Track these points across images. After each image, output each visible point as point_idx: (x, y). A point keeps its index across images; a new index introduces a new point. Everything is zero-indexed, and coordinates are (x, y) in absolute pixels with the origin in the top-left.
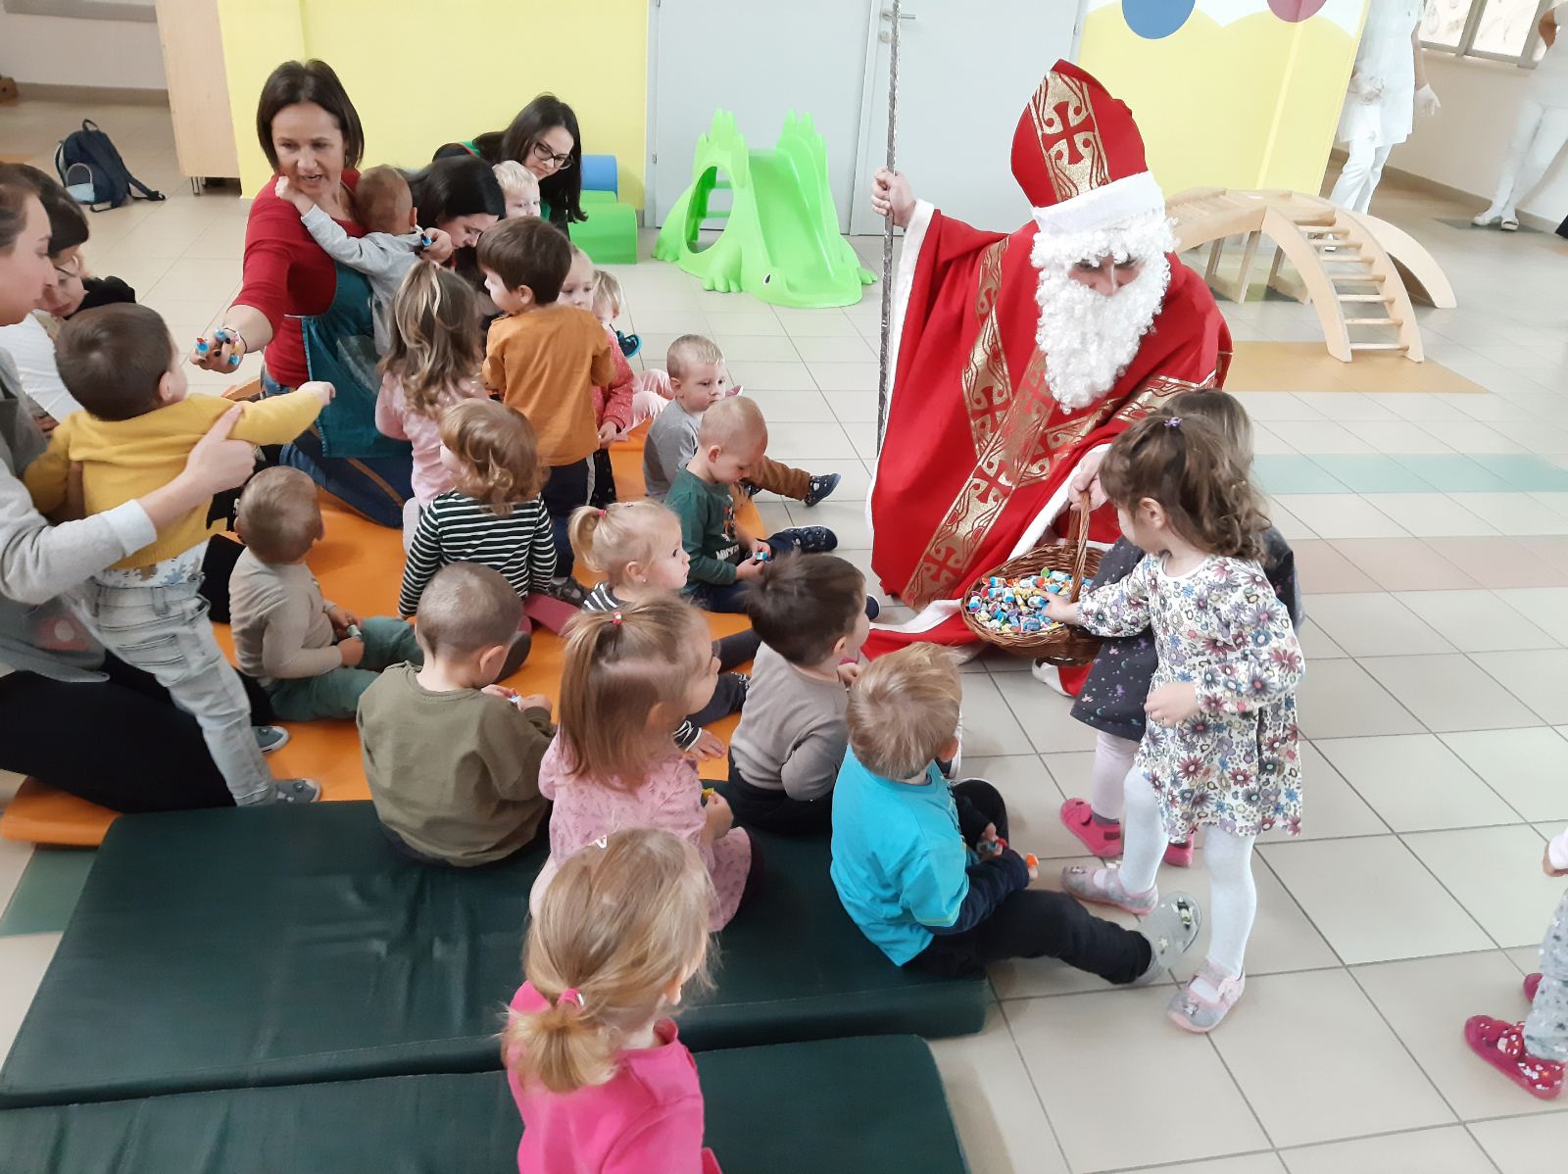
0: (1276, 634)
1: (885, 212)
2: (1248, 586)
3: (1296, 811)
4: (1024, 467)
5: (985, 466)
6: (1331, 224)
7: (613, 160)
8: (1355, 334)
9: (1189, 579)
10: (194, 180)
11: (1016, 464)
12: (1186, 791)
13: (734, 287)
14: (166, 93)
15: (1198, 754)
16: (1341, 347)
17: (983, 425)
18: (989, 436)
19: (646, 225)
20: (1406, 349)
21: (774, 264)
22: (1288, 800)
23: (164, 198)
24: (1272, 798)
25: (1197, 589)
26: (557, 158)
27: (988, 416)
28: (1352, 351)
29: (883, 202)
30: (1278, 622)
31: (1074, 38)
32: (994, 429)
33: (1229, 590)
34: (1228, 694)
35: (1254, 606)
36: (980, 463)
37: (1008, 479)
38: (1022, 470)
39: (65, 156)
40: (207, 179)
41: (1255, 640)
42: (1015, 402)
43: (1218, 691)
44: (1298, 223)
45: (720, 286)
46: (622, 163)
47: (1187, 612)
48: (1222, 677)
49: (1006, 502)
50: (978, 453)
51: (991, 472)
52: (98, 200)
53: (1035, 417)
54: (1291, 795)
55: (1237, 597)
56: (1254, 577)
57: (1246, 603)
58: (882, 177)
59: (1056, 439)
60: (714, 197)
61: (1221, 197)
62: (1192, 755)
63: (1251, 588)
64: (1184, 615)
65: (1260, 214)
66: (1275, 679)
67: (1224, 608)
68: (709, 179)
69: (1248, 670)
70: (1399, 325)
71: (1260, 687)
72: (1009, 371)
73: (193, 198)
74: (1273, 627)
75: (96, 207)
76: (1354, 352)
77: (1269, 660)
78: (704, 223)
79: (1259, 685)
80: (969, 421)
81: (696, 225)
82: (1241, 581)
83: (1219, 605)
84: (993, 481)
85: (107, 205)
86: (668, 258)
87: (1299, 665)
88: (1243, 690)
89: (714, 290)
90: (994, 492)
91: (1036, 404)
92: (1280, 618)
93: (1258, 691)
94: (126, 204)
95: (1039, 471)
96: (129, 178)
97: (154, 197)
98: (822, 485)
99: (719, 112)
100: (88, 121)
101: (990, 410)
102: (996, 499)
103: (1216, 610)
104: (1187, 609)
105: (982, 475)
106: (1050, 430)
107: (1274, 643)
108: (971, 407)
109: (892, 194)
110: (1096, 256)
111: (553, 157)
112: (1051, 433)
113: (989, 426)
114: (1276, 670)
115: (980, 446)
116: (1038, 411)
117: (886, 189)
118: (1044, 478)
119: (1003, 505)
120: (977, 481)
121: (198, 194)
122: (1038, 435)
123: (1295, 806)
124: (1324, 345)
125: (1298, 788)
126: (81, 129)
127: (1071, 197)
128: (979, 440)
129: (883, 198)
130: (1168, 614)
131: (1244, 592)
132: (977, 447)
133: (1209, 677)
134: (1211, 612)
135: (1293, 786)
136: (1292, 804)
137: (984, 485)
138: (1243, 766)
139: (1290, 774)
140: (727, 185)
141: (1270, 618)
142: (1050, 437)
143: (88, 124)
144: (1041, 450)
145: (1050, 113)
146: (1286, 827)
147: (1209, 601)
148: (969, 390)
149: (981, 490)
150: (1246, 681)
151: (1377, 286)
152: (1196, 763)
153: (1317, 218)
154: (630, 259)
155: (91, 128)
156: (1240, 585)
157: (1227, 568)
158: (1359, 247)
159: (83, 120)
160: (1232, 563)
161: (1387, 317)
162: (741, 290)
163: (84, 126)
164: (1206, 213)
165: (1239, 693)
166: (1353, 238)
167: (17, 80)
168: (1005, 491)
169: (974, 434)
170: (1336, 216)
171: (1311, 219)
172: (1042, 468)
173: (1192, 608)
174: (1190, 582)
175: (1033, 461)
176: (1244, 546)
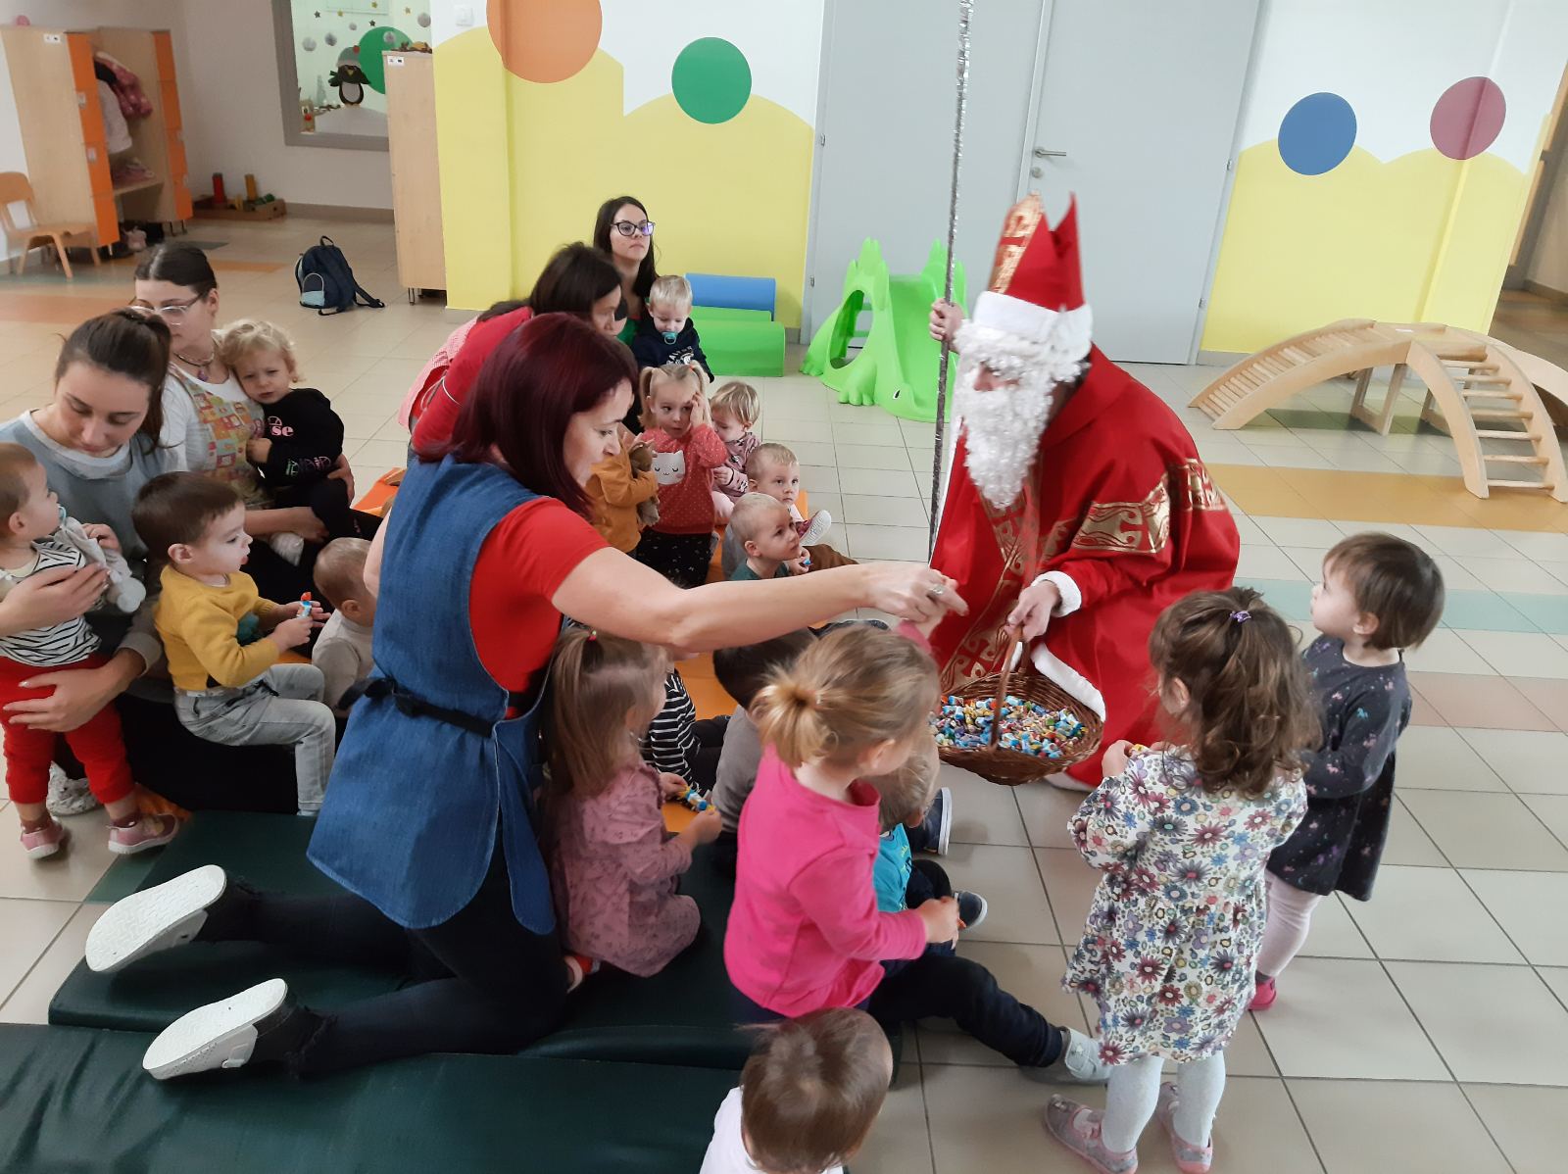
1: (941, 337)
6: (1482, 359)
7: (773, 283)
8: (1492, 471)
10: (411, 291)
13: (866, 401)
14: (391, 212)
16: (1478, 483)
19: (801, 342)
20: (1552, 489)
21: (906, 379)
23: (383, 306)
27: (1009, 522)
28: (1489, 487)
29: (940, 329)
31: (1227, 174)
36: (1008, 565)
39: (303, 267)
40: (423, 290)
44: (1442, 357)
45: (854, 400)
46: (781, 285)
52: (326, 306)
58: (939, 307)
60: (861, 317)
61: (1369, 329)
65: (1405, 347)
68: (857, 301)
70: (1545, 464)
73: (409, 306)
75: (324, 311)
76: (1492, 489)
78: (851, 342)
81: (845, 343)
85: (334, 310)
86: (813, 373)
89: (848, 402)
94: (351, 310)
96: (356, 288)
97: (375, 304)
99: (868, 240)
100: (324, 237)
109: (946, 322)
115: (1006, 551)
117: (942, 317)
120: (1006, 582)
121: (413, 303)
124: (1462, 480)
126: (319, 244)
129: (939, 325)
132: (1002, 550)
140: (870, 308)
143: (324, 240)
151: (1525, 424)
153: (1464, 353)
154: (777, 372)
155: (327, 243)
158: (1508, 383)
159: (320, 237)
161: (1533, 454)
162: (873, 404)
163: (322, 242)
164: (1348, 345)
166: (1503, 375)
167: (287, 201)
169: (998, 540)
170: (1487, 352)
171: (1460, 354)
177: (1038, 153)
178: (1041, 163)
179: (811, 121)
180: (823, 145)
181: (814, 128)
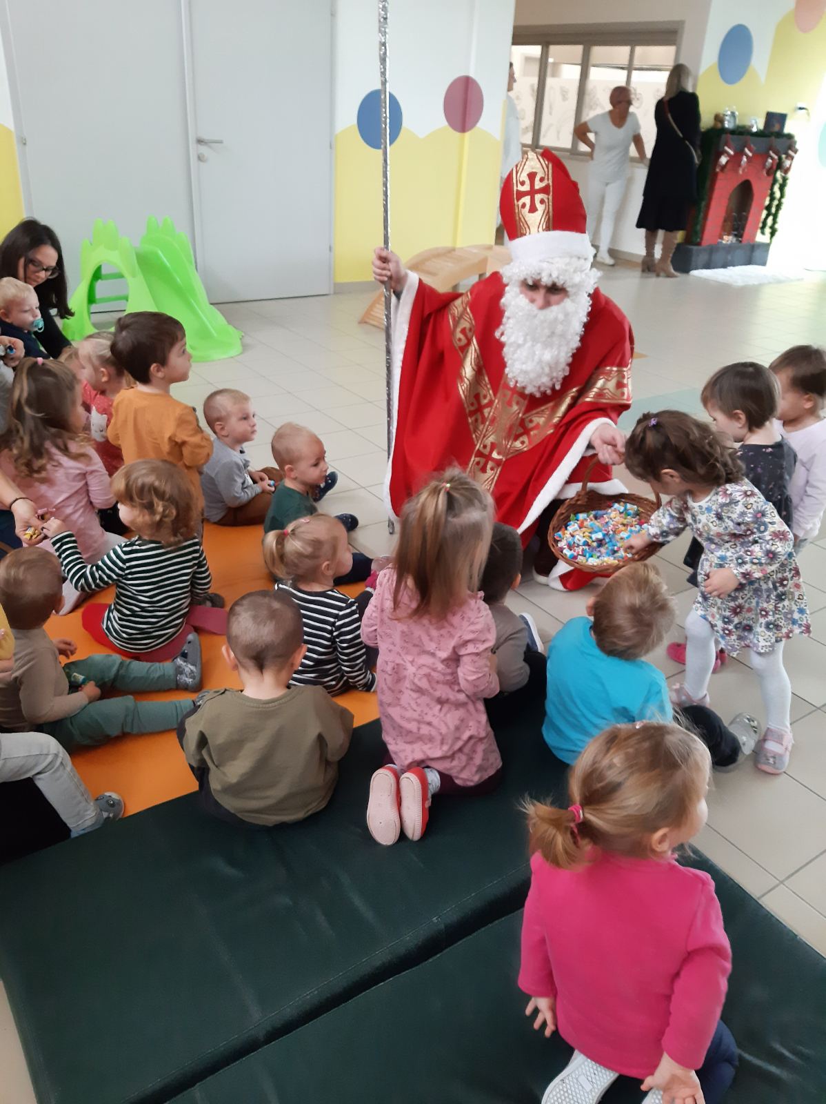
0: (770, 523)
1: (385, 279)
2: (744, 500)
3: (807, 620)
4: (510, 444)
5: (481, 449)
9: (707, 502)
11: (504, 442)
12: (738, 624)
15: (740, 601)
17: (476, 420)
18: (481, 427)
22: (800, 615)
24: (789, 616)
25: (714, 507)
26: (46, 270)
27: (479, 413)
29: (384, 272)
30: (769, 516)
31: (330, 151)
32: (483, 422)
33: (733, 505)
34: (754, 567)
35: (751, 511)
36: (477, 447)
37: (499, 454)
38: (508, 446)
41: (758, 529)
42: (496, 401)
43: (748, 567)
47: (712, 522)
48: (748, 559)
49: (499, 470)
50: (475, 439)
51: (486, 452)
53: (515, 408)
54: (801, 611)
55: (739, 508)
56: (745, 493)
57: (746, 510)
58: (383, 255)
59: (531, 421)
62: (737, 603)
63: (746, 501)
64: (711, 525)
66: (779, 549)
67: (734, 516)
69: (761, 549)
71: (772, 556)
72: (489, 379)
74: (767, 520)
77: (772, 539)
79: (771, 555)
80: (468, 419)
82: (739, 498)
83: (730, 515)
84: (488, 457)
87: (790, 536)
88: (763, 561)
90: (490, 464)
91: (516, 397)
92: (769, 512)
93: (772, 559)
95: (520, 445)
98: (326, 482)
99: (99, 221)
101: (480, 409)
102: (492, 469)
103: (729, 517)
104: (712, 520)
105: (480, 454)
106: (527, 415)
107: (771, 528)
108: (468, 409)
109: (391, 266)
110: (532, 277)
111: (44, 269)
112: (527, 417)
113: (480, 421)
114: (778, 543)
115: (476, 436)
116: (518, 403)
117: (386, 262)
118: (525, 449)
119: (498, 472)
120: (477, 459)
122: (519, 421)
123: (806, 617)
125: (806, 606)
127: (525, 235)
128: (475, 431)
129: (384, 269)
130: (700, 526)
131: (743, 504)
132: (474, 436)
133: (740, 561)
134: (726, 520)
135: (802, 606)
136: (803, 617)
137: (482, 461)
138: (765, 605)
139: (799, 599)
140: (118, 276)
141: (763, 515)
142: (527, 420)
144: (521, 430)
145: (524, 176)
146: (802, 632)
147: (723, 514)
148: (466, 398)
149: (482, 464)
150: (763, 555)
152: (740, 607)
156: (739, 501)
157: (728, 492)
160: (730, 488)
165: (761, 564)
168: (498, 462)
169: (471, 427)
172: (523, 443)
173: (715, 519)
174: (709, 504)
175: (516, 438)
176: (727, 474)
177: (200, 141)
178: (203, 149)
179: (10, 124)
180: (25, 144)
181: (13, 129)
